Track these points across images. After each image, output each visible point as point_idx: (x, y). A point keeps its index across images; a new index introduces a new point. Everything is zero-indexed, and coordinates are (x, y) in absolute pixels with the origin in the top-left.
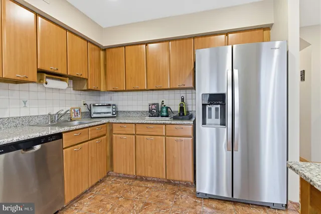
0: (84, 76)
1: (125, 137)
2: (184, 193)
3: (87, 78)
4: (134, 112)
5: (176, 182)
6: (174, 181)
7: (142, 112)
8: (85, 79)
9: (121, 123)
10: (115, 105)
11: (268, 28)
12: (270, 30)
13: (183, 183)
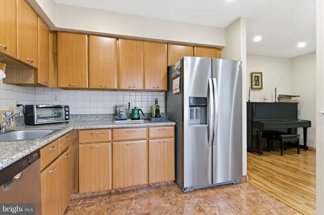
0: (33, 65)
1: (98, 145)
2: (170, 192)
3: (36, 67)
4: (92, 115)
5: (156, 185)
6: (154, 184)
7: (104, 115)
8: (32, 68)
9: (92, 129)
10: (68, 107)
11: (219, 49)
12: (220, 50)
13: (163, 184)
